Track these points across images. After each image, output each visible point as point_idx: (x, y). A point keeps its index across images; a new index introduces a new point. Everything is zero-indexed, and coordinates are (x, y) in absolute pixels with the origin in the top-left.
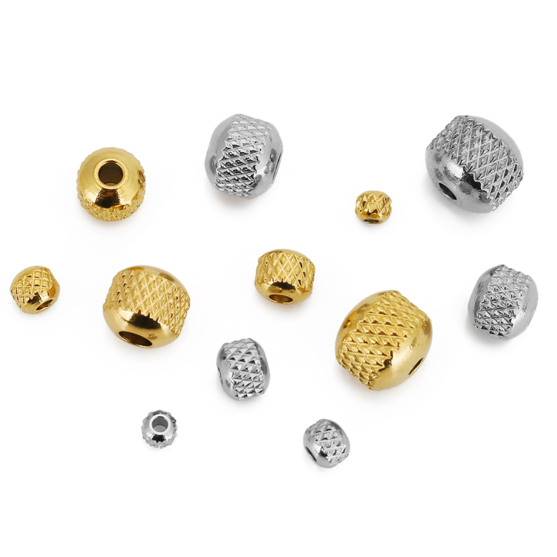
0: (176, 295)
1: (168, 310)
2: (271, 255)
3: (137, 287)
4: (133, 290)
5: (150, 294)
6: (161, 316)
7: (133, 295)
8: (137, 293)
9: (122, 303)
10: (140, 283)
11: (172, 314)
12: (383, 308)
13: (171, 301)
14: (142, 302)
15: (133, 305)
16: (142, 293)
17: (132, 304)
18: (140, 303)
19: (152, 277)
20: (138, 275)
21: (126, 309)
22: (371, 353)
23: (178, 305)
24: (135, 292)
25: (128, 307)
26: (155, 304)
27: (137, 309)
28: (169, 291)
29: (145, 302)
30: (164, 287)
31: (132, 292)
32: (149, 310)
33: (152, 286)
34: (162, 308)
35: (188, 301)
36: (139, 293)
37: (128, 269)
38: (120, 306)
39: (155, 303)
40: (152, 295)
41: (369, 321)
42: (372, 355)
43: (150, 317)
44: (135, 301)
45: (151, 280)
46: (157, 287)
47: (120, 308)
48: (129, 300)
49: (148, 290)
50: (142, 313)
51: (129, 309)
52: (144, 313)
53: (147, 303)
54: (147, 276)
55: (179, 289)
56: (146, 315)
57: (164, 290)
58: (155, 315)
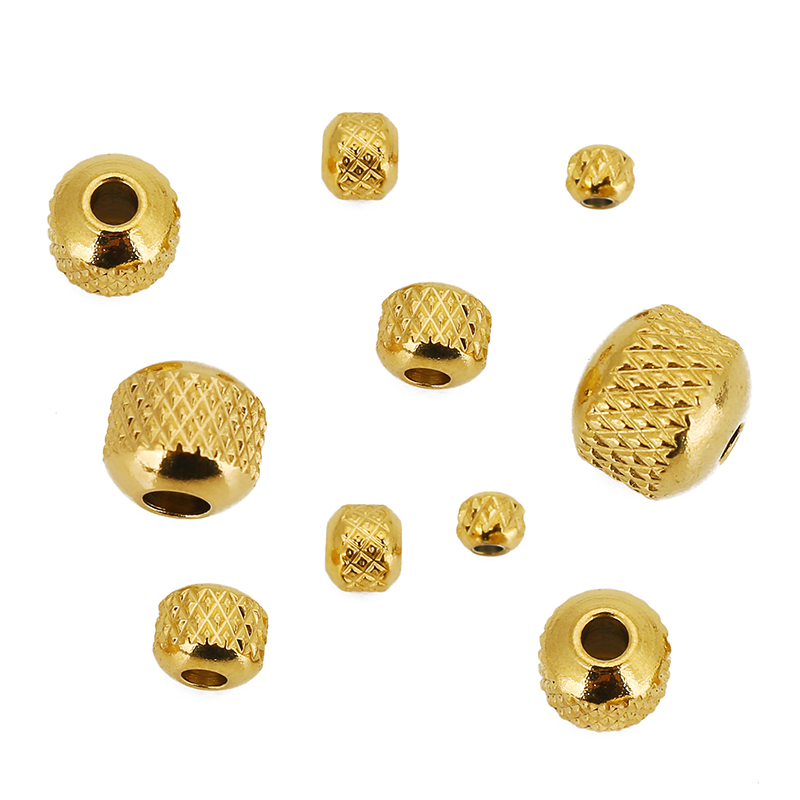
0: (241, 406)
1: (231, 436)
2: (408, 293)
3: (165, 402)
4: (159, 409)
5: (192, 411)
6: (220, 448)
7: (160, 419)
8: (168, 413)
9: (143, 438)
10: (169, 394)
11: (240, 442)
12: (658, 336)
13: (234, 417)
14: (181, 428)
15: (164, 438)
16: (177, 411)
17: (163, 434)
18: (177, 432)
19: (190, 378)
20: (162, 378)
21: (152, 448)
22: (650, 426)
23: (248, 423)
24: (163, 411)
25: (156, 442)
26: (206, 429)
27: (174, 443)
28: (227, 399)
29: (186, 428)
30: (216, 394)
31: (158, 413)
32: (197, 441)
33: (193, 395)
34: (220, 434)
35: (262, 413)
36: (171, 412)
37: (140, 372)
38: (139, 443)
39: (205, 425)
40: (197, 412)
41: (638, 367)
42: (653, 429)
43: (202, 454)
44: (166, 429)
45: (189, 384)
46: (204, 396)
47: (140, 447)
48: (155, 431)
49: (187, 403)
50: (185, 450)
51: (159, 447)
52: (189, 449)
53: (191, 428)
54: (180, 378)
55: (242, 392)
56: (193, 452)
57: (218, 400)
58: (210, 448)
